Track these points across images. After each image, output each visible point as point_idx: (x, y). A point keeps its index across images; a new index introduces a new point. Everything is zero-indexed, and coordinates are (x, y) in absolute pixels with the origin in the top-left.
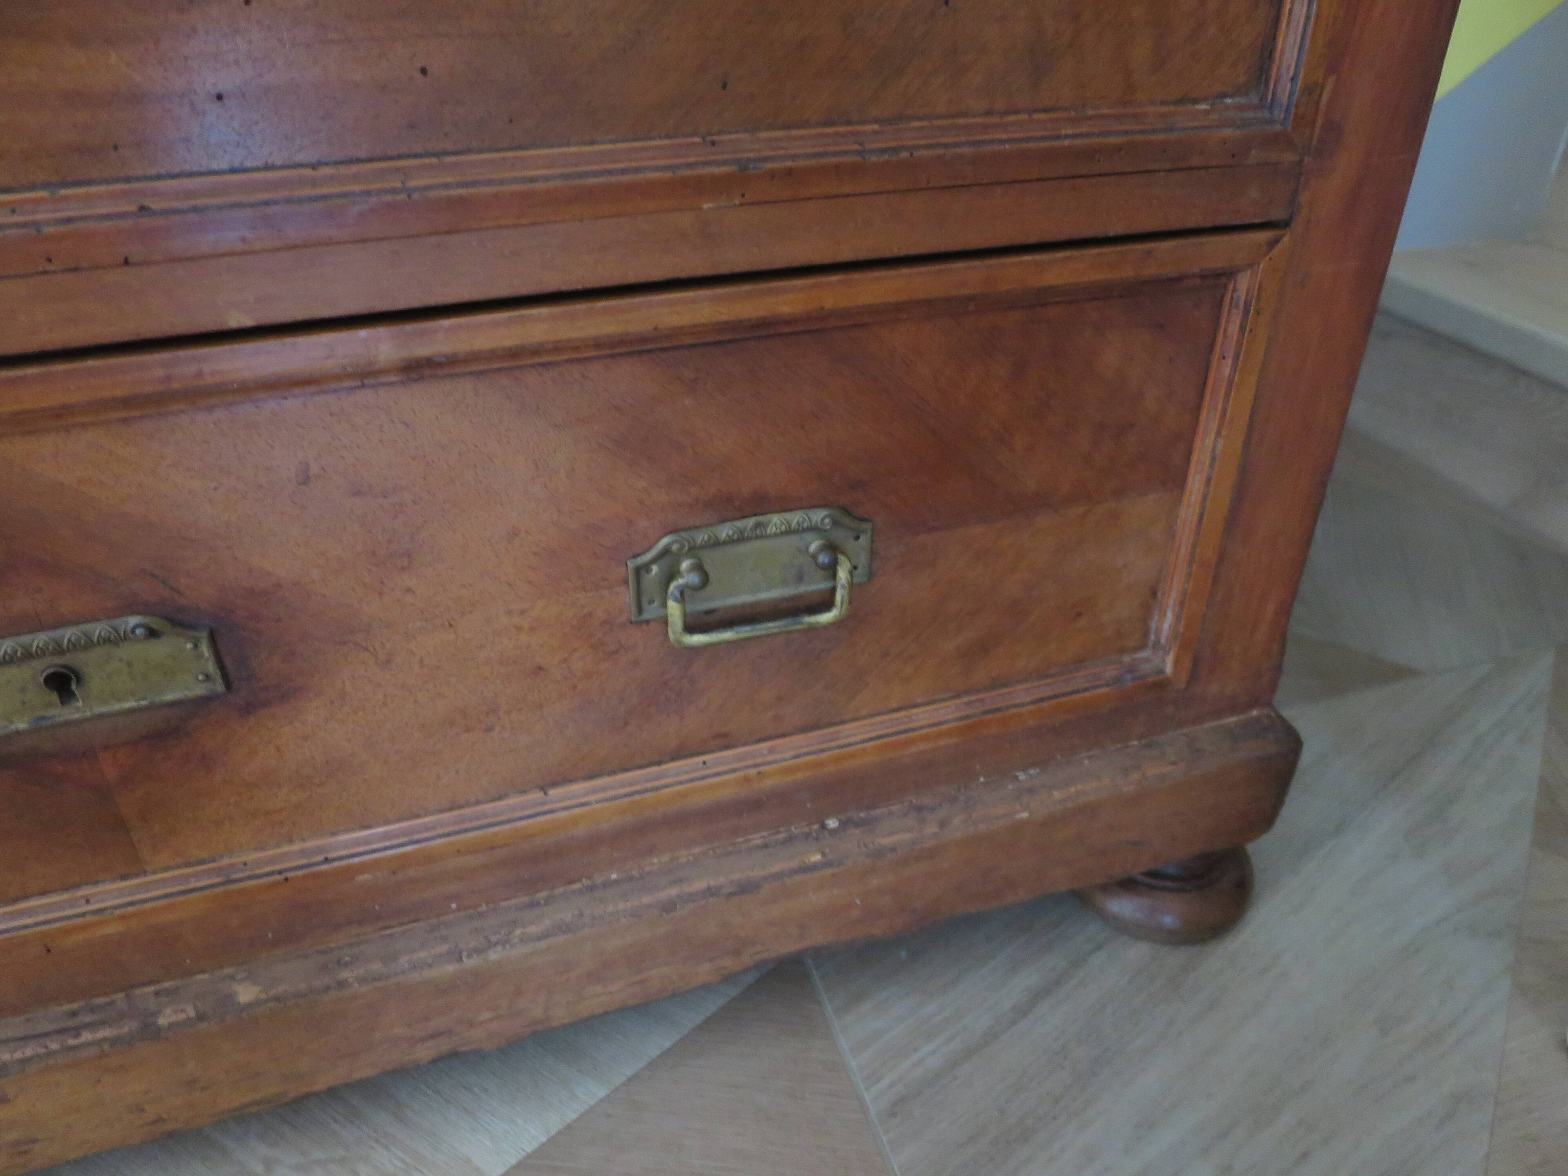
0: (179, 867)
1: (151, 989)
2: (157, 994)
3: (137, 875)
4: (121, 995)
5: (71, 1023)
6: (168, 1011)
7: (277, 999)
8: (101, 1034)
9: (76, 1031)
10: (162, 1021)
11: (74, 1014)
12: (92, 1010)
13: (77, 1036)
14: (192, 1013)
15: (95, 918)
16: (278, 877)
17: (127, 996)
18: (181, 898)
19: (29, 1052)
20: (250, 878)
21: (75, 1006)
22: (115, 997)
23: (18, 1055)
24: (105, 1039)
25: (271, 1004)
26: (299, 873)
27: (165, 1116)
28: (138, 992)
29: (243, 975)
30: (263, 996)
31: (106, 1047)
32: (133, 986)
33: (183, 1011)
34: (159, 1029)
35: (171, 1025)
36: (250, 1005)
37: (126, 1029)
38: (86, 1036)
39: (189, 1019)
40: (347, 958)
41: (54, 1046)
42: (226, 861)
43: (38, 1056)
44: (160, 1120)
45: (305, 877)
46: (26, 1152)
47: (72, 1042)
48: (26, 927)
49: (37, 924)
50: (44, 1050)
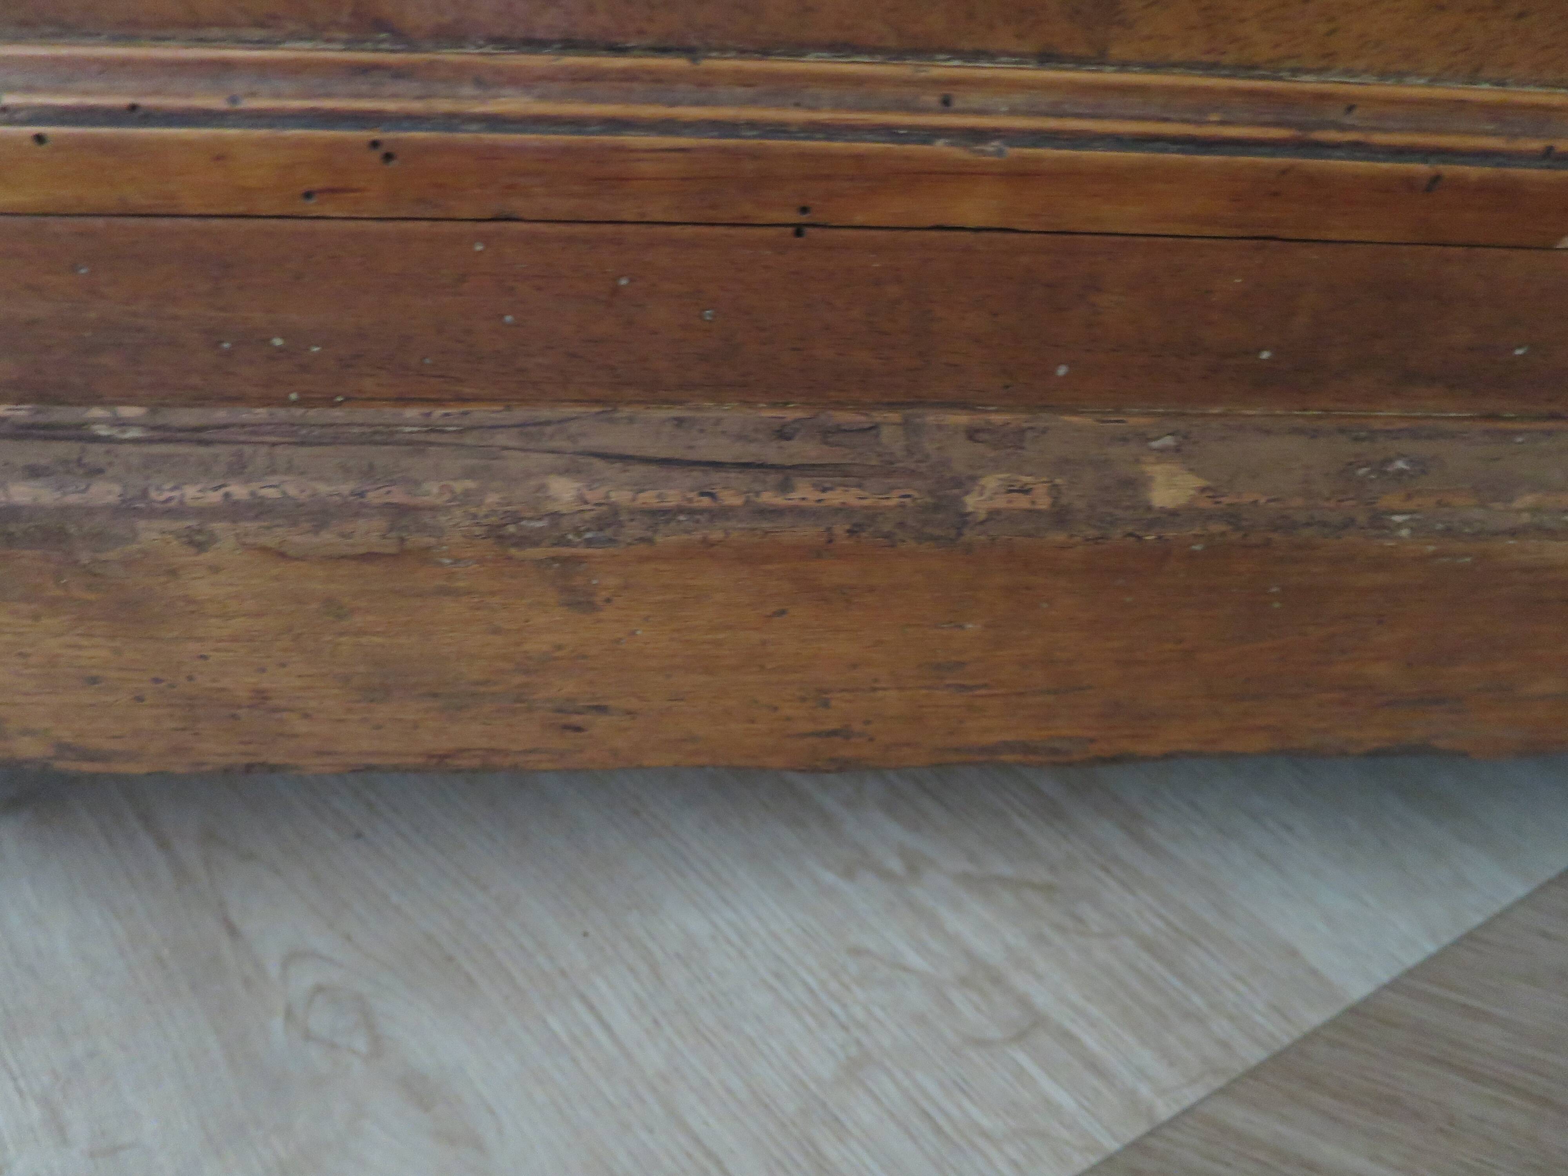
0: (1190, 66)
1: (962, 419)
2: (972, 434)
3: (1080, 62)
4: (894, 417)
5: (772, 453)
6: (992, 482)
7: (1232, 516)
8: (835, 498)
9: (787, 474)
10: (972, 502)
12: (827, 434)
13: (785, 487)
14: (1044, 503)
15: (959, 153)
16: (1421, 169)
17: (906, 424)
18: (1175, 158)
19: (673, 498)
20: (1357, 149)
21: (790, 415)
22: (878, 416)
23: (649, 498)
24: (843, 510)
25: (1216, 528)
26: (1474, 172)
27: (857, 727)
28: (931, 418)
29: (1168, 441)
30: (1206, 504)
31: (840, 529)
32: (921, 403)
33: (1025, 491)
34: (964, 519)
35: (994, 514)
36: (1174, 513)
37: (893, 501)
38: (804, 494)
39: (1032, 513)
40: (1400, 464)
41: (731, 499)
42: (1309, 84)
43: (691, 512)
44: (844, 733)
45: (1483, 187)
46: (578, 729)
47: (769, 498)
48: (779, 129)
49: (813, 130)
50: (706, 502)
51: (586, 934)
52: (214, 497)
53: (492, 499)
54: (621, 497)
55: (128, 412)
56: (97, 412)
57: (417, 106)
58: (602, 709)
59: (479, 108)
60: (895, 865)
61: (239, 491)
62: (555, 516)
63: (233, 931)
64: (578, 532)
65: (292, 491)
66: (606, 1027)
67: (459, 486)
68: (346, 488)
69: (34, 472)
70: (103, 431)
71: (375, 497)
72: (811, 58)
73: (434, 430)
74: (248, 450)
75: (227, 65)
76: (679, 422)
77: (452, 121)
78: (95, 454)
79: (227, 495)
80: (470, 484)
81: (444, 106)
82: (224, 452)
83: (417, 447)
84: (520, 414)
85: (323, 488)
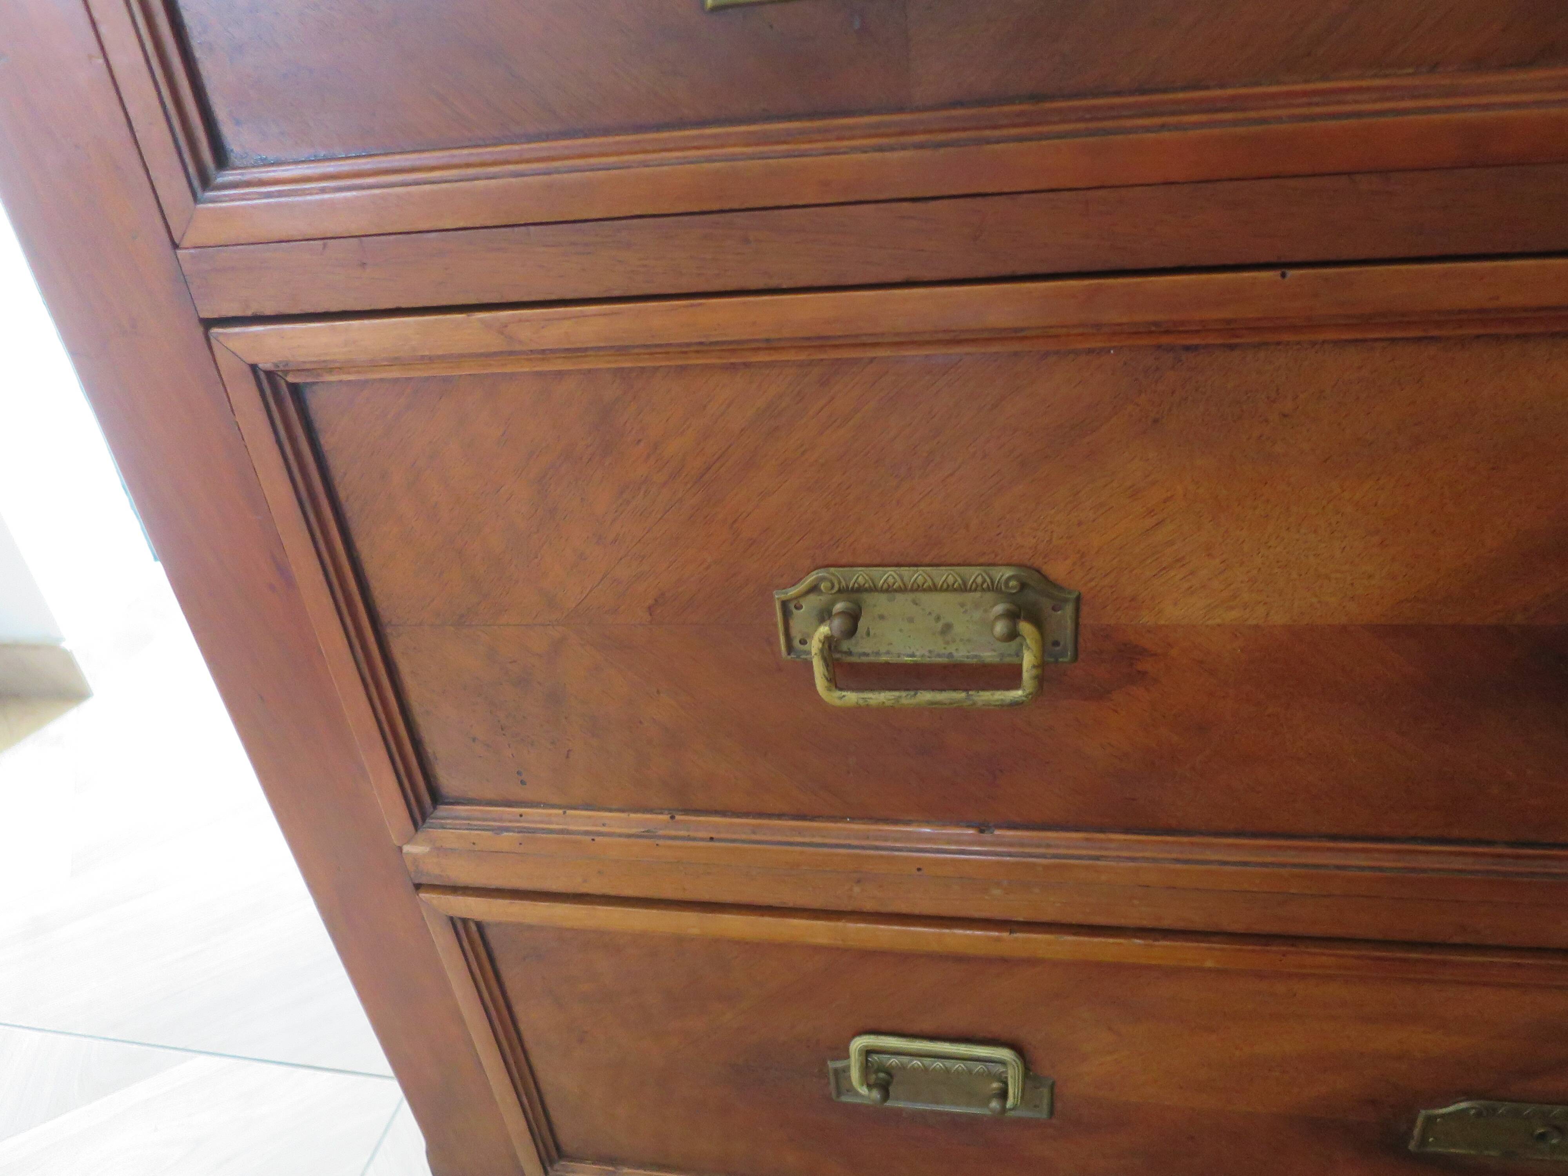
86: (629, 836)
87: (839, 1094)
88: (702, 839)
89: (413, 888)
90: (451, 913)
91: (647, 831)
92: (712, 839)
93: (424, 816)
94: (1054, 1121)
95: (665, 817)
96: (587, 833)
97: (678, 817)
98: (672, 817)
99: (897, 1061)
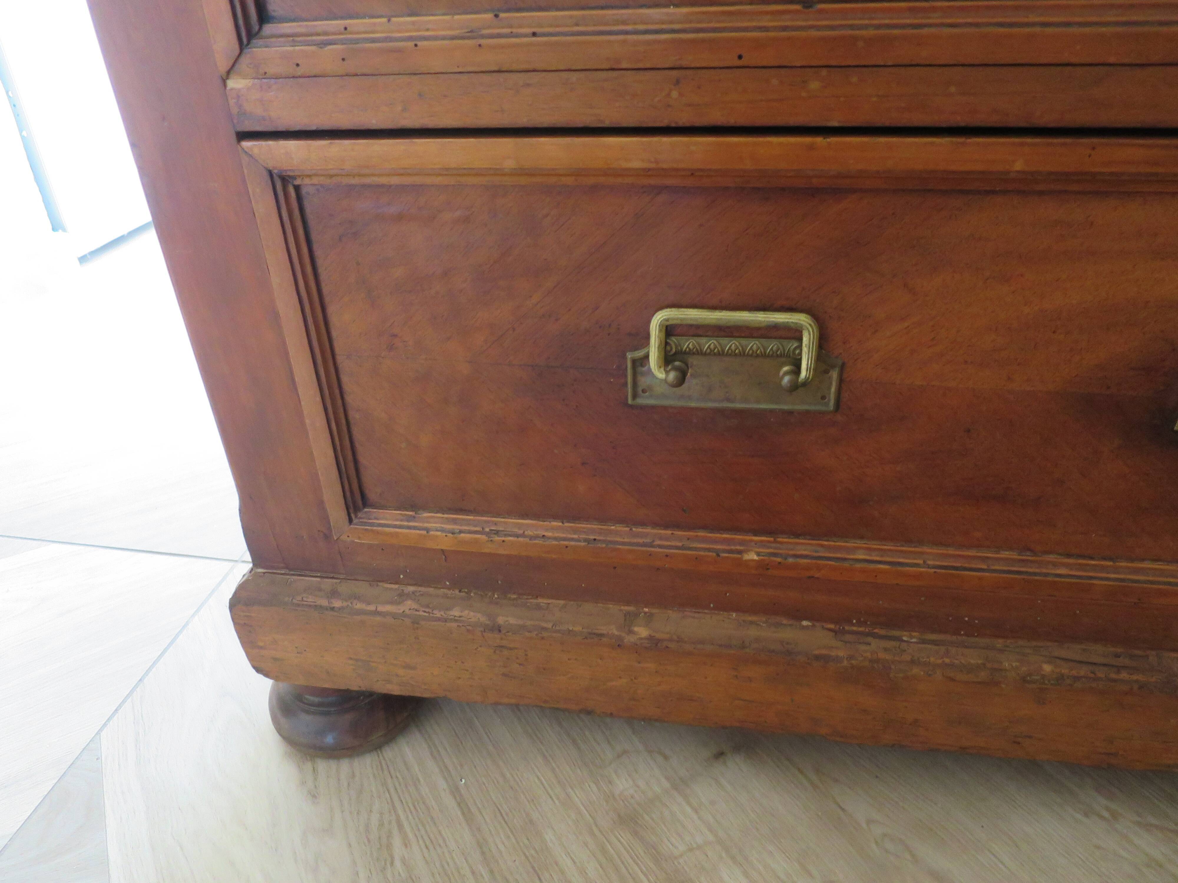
4: (1154, 653)
5: (1113, 662)
8: (1135, 677)
9: (1119, 669)
11: (1117, 656)
12: (1131, 657)
13: (1118, 672)
17: (1157, 655)
19: (1082, 673)
21: (1119, 650)
22: (1148, 652)
23: (1074, 673)
24: (1137, 681)
27: (1121, 752)
28: (1166, 654)
31: (1136, 687)
37: (1153, 679)
38: (1124, 675)
41: (1101, 675)
43: (1087, 678)
44: (1115, 754)
47: (1113, 676)
50: (1092, 675)
51: (982, 827)
52: (940, 661)
53: (1024, 669)
54: (1065, 671)
55: (914, 634)
56: (905, 633)
57: (1037, 570)
58: (1030, 737)
59: (1053, 572)
60: (1106, 814)
61: (947, 660)
62: (1043, 677)
63: (843, 810)
64: (1049, 681)
65: (963, 662)
66: (1002, 863)
67: (1014, 664)
68: (980, 662)
69: (885, 649)
70: (905, 638)
71: (989, 665)
72: (1146, 562)
73: (1008, 647)
74: (950, 648)
75: (987, 558)
76: (1084, 650)
77: (1046, 575)
78: (904, 646)
79: (943, 661)
80: (1018, 664)
81: (1044, 571)
82: (943, 649)
83: (1001, 651)
84: (1034, 643)
85: (972, 661)
86: (453, 38)
87: (635, 396)
88: (526, 36)
89: (234, 137)
90: (270, 165)
91: (471, 31)
92: (534, 34)
93: (251, 36)
94: (839, 418)
95: (490, 16)
96: (410, 39)
97: (502, 15)
98: (496, 16)
99: (695, 342)
